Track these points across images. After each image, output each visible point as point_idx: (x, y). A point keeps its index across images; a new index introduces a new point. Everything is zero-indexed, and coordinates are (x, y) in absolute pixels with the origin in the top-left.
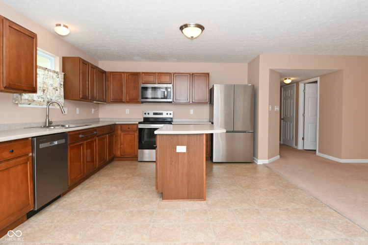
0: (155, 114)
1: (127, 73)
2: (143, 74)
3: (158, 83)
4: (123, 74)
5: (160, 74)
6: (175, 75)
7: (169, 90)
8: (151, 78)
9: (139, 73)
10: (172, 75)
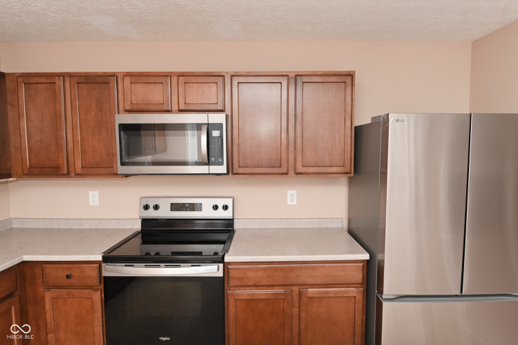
0: (175, 207)
1: (71, 75)
2: (127, 80)
3: (181, 111)
4: (59, 82)
5: (187, 77)
6: (236, 80)
7: (216, 133)
8: (155, 94)
9: (114, 75)
10: (228, 80)
